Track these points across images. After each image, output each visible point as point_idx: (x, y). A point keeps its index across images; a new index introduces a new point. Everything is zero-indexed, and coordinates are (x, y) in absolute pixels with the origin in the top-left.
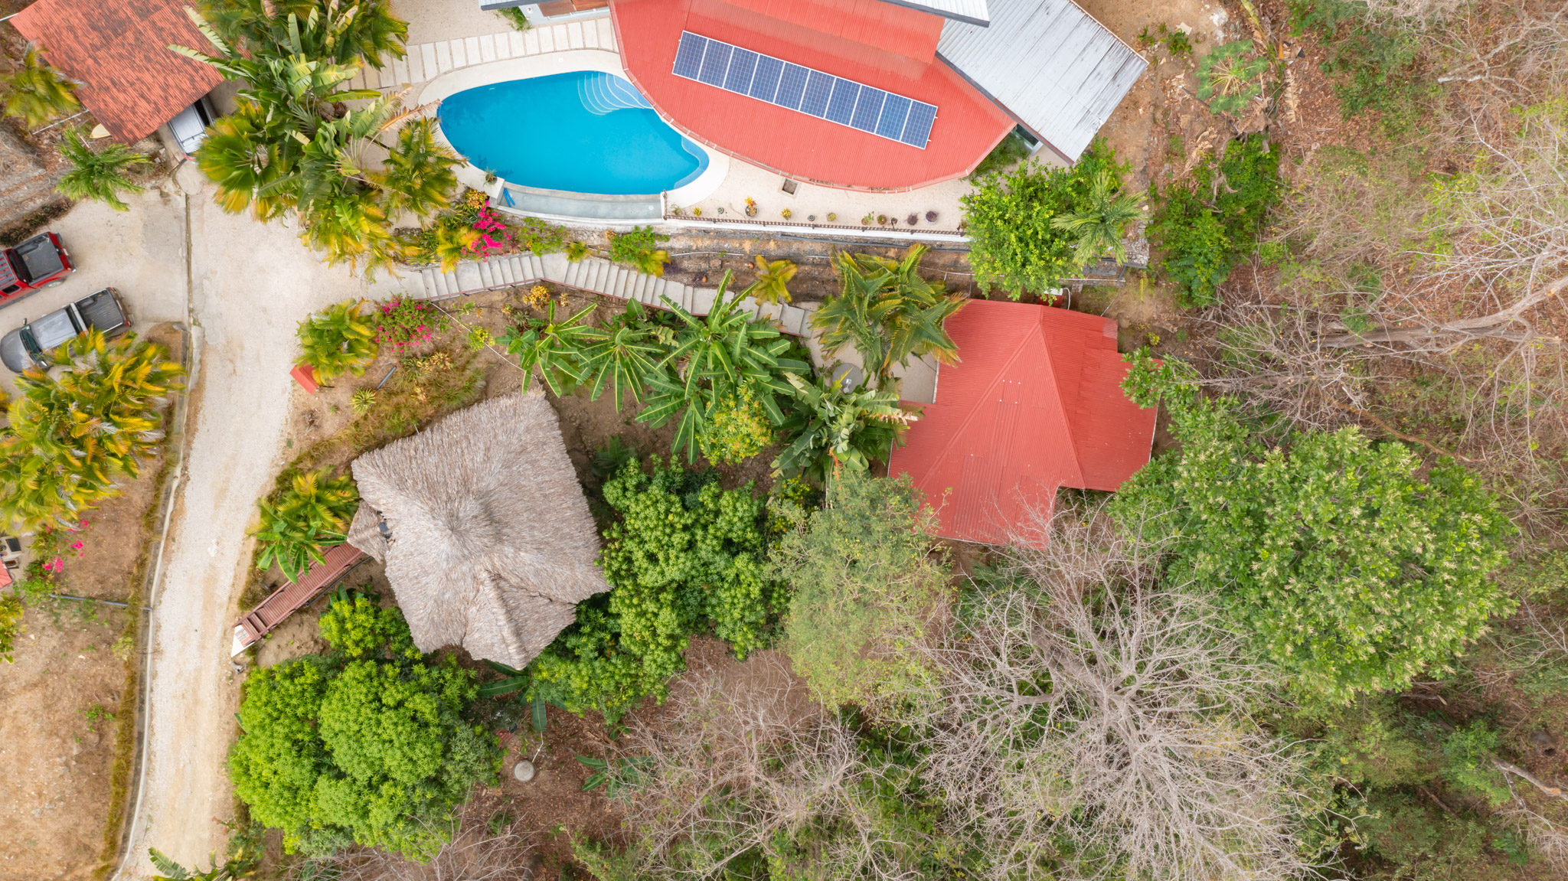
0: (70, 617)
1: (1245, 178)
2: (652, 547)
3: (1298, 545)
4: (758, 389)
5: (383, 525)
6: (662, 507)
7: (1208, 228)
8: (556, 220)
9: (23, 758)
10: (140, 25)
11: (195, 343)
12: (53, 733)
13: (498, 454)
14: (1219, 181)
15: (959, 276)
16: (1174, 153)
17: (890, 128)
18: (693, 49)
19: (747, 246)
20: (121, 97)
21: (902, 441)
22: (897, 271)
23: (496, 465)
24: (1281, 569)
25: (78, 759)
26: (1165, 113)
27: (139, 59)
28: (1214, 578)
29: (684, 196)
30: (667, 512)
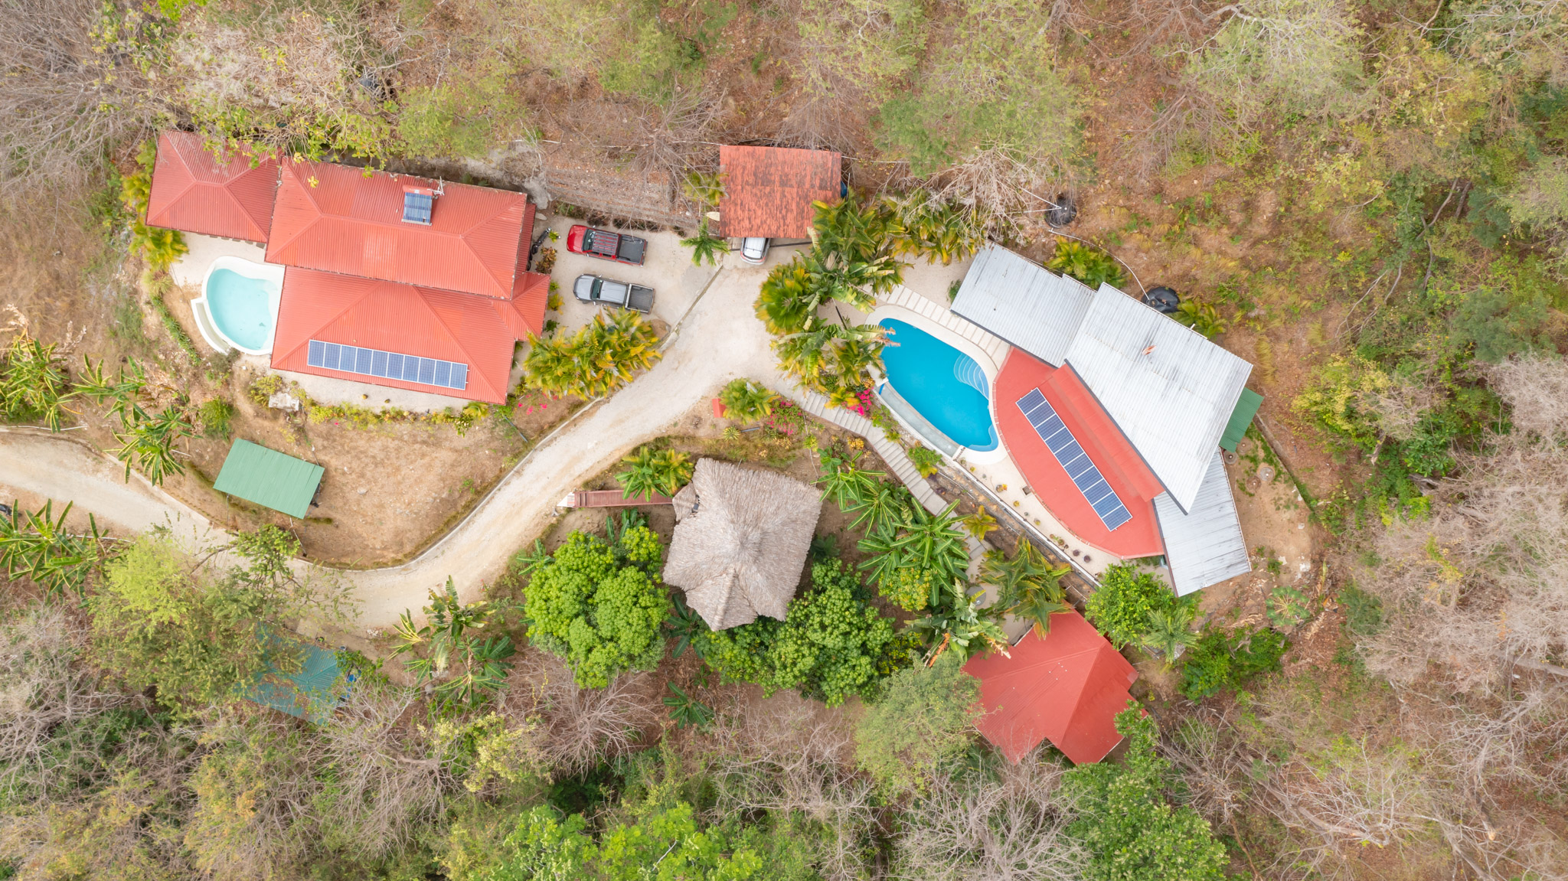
0: (500, 431)
1: (1261, 650)
2: (827, 622)
3: (1145, 859)
4: (935, 578)
5: (697, 505)
6: (846, 605)
7: (1220, 667)
8: (896, 417)
9: (418, 481)
10: (777, 187)
11: (668, 340)
12: (443, 480)
13: (783, 516)
14: (1246, 642)
15: (1077, 592)
16: (1231, 614)
17: (1101, 509)
18: (1035, 399)
19: (981, 499)
20: (739, 212)
21: (987, 656)
22: (1049, 572)
23: (778, 521)
24: (1128, 863)
25: (442, 500)
26: (1243, 593)
27: (762, 202)
28: (1094, 844)
29: (972, 456)
30: (847, 609)
